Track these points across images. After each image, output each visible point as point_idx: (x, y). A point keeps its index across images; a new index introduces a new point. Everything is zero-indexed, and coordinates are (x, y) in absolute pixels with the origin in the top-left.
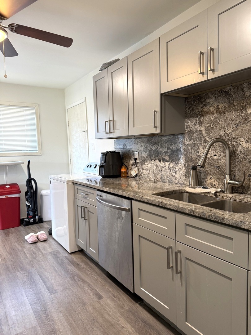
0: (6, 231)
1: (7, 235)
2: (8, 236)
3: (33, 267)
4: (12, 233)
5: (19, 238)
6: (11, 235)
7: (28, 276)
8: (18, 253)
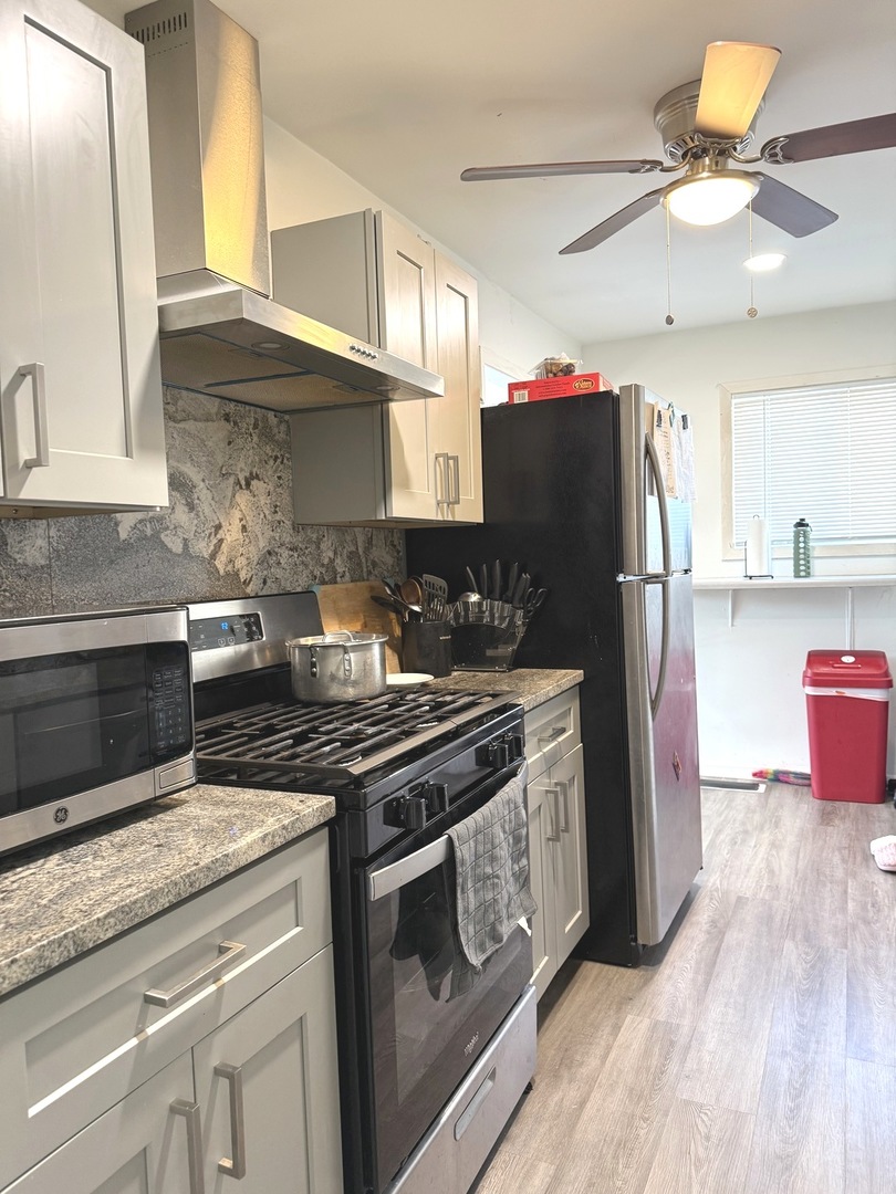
0: (829, 805)
1: (825, 818)
2: (828, 824)
3: (846, 947)
4: (843, 819)
5: (858, 840)
6: (837, 822)
7: (813, 967)
8: (825, 885)
